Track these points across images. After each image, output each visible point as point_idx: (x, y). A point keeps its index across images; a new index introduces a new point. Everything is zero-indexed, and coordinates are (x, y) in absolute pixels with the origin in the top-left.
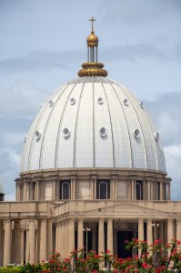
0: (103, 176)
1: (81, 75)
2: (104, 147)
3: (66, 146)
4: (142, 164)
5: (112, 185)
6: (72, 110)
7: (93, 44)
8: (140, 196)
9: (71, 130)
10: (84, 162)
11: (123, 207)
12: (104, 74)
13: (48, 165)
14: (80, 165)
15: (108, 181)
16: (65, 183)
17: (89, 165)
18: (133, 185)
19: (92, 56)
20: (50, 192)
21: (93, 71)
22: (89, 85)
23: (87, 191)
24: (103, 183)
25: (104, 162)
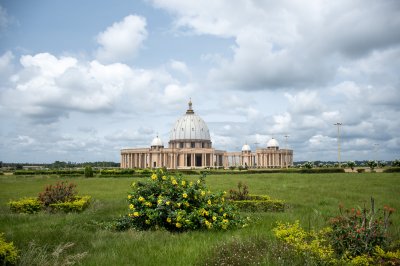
0: (193, 141)
1: (187, 113)
2: (193, 133)
3: (182, 133)
4: (204, 138)
5: (196, 144)
6: (184, 123)
7: (190, 104)
8: (203, 147)
9: (184, 128)
10: (188, 137)
11: (196, 150)
12: (193, 113)
13: (178, 138)
14: (186, 138)
16: (182, 143)
18: (201, 144)
19: (190, 108)
20: (178, 145)
21: (190, 112)
22: (189, 116)
23: (188, 145)
24: (193, 144)
25: (193, 137)
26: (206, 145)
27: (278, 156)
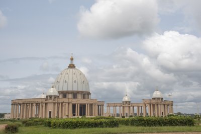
0: (75, 92)
1: (69, 67)
2: (75, 85)
3: (65, 85)
4: (84, 90)
5: (78, 95)
6: (67, 76)
7: (72, 59)
8: (84, 98)
9: (67, 81)
10: (70, 89)
11: (80, 101)
12: (75, 67)
14: (69, 90)
15: (76, 94)
16: (65, 94)
17: (71, 90)
18: (83, 95)
19: (72, 62)
21: (72, 66)
22: (71, 70)
23: (70, 96)
24: (75, 95)
25: (75, 89)
26: (86, 96)
27: (162, 107)
